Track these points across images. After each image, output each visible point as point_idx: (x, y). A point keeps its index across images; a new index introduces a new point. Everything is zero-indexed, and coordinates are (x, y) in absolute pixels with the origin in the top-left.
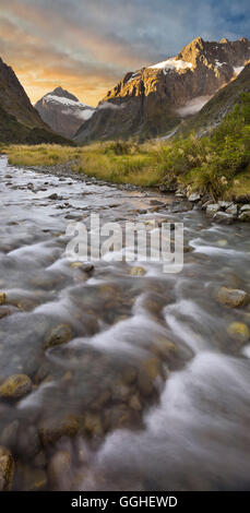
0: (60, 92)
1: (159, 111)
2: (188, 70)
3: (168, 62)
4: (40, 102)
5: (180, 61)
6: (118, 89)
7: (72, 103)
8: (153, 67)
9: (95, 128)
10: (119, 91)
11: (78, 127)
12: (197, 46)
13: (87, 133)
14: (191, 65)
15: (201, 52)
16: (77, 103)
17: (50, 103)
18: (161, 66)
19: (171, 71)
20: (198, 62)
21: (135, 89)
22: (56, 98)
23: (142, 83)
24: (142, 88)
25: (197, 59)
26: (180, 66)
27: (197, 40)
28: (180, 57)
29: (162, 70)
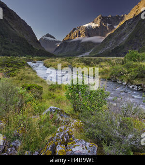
0: (48, 35)
2: (97, 27)
3: (89, 24)
4: (41, 39)
5: (94, 24)
6: (70, 34)
7: (53, 39)
8: (83, 26)
12: (100, 18)
13: (59, 51)
14: (98, 25)
15: (102, 20)
16: (55, 40)
17: (45, 40)
18: (86, 25)
19: (90, 27)
20: (101, 24)
21: (77, 34)
22: (47, 38)
23: (79, 32)
24: (79, 34)
25: (100, 23)
26: (93, 25)
27: (100, 16)
28: (94, 22)
29: (87, 27)
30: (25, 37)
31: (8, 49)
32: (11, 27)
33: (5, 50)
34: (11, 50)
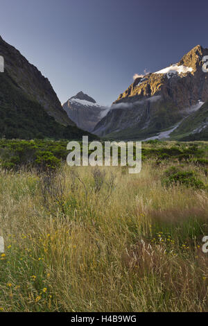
0: (81, 96)
1: (163, 109)
2: (189, 74)
3: (171, 68)
4: (66, 104)
5: (182, 67)
6: (129, 92)
7: (91, 104)
8: (158, 73)
9: (109, 124)
10: (129, 93)
11: (96, 123)
12: (197, 53)
13: (103, 129)
14: (190, 70)
15: (201, 58)
16: (95, 104)
17: (74, 105)
18: (165, 71)
19: (174, 75)
20: (198, 66)
21: (142, 91)
22: (78, 100)
23: (149, 86)
24: (149, 90)
25: (197, 64)
26: (181, 70)
27: (197, 48)
28: (182, 63)
29: (166, 75)
30: (39, 100)
31: (14, 126)
32: (14, 82)
33: (11, 128)
34: (20, 126)
